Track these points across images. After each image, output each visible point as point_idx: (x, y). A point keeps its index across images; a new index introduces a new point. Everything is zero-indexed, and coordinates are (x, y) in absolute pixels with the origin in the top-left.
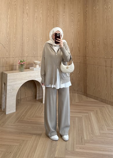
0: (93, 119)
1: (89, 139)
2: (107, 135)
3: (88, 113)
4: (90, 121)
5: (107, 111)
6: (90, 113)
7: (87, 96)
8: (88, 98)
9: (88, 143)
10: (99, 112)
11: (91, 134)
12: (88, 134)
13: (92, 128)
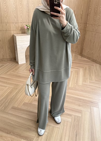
0: (81, 73)
1: (72, 87)
2: (88, 86)
3: (78, 69)
4: (78, 74)
5: (95, 68)
6: (80, 69)
7: (82, 56)
8: (82, 58)
9: (71, 89)
10: (88, 68)
11: (75, 84)
12: (73, 83)
13: (77, 80)
